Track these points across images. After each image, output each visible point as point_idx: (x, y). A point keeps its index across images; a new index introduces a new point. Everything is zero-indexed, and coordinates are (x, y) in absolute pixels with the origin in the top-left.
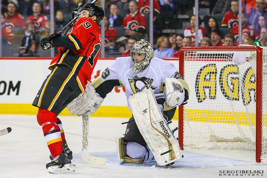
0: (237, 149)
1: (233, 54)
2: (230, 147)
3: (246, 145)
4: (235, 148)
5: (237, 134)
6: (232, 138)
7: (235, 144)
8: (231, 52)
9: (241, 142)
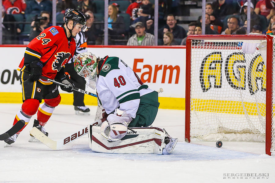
0: (246, 141)
1: (243, 43)
2: (239, 139)
3: (255, 137)
4: (243, 140)
5: (246, 126)
6: (241, 129)
7: (244, 136)
8: (240, 41)
9: (250, 133)
